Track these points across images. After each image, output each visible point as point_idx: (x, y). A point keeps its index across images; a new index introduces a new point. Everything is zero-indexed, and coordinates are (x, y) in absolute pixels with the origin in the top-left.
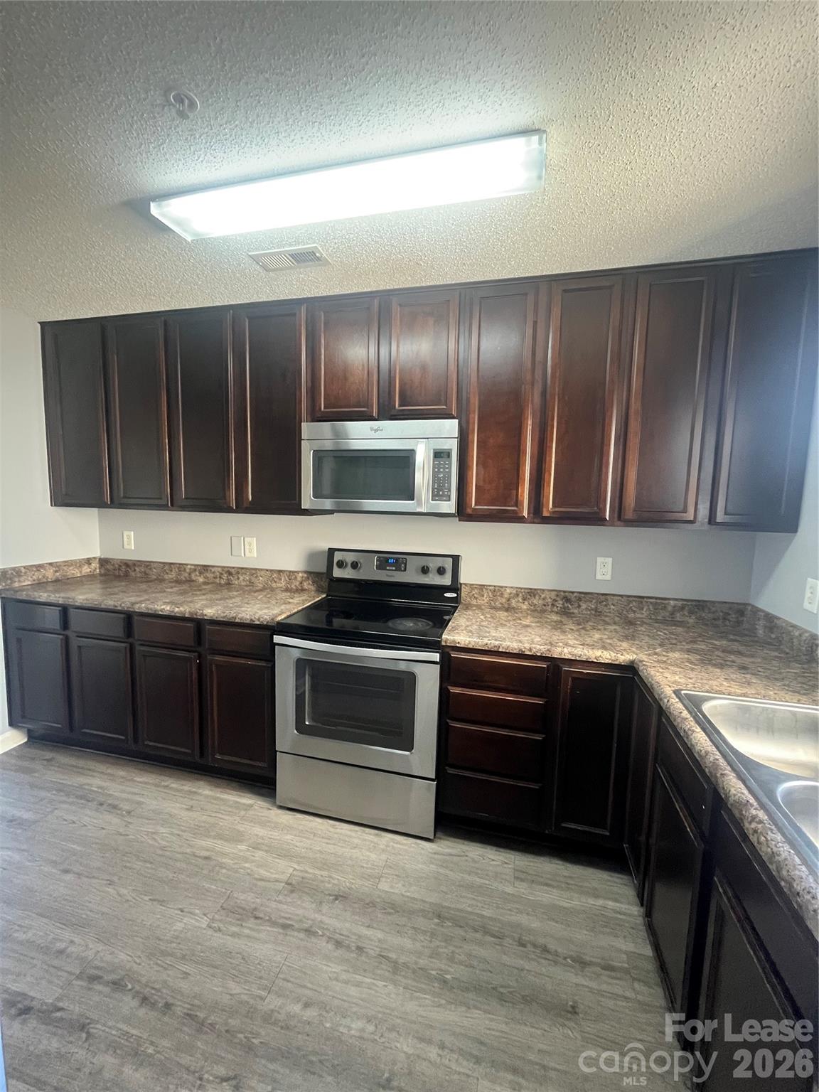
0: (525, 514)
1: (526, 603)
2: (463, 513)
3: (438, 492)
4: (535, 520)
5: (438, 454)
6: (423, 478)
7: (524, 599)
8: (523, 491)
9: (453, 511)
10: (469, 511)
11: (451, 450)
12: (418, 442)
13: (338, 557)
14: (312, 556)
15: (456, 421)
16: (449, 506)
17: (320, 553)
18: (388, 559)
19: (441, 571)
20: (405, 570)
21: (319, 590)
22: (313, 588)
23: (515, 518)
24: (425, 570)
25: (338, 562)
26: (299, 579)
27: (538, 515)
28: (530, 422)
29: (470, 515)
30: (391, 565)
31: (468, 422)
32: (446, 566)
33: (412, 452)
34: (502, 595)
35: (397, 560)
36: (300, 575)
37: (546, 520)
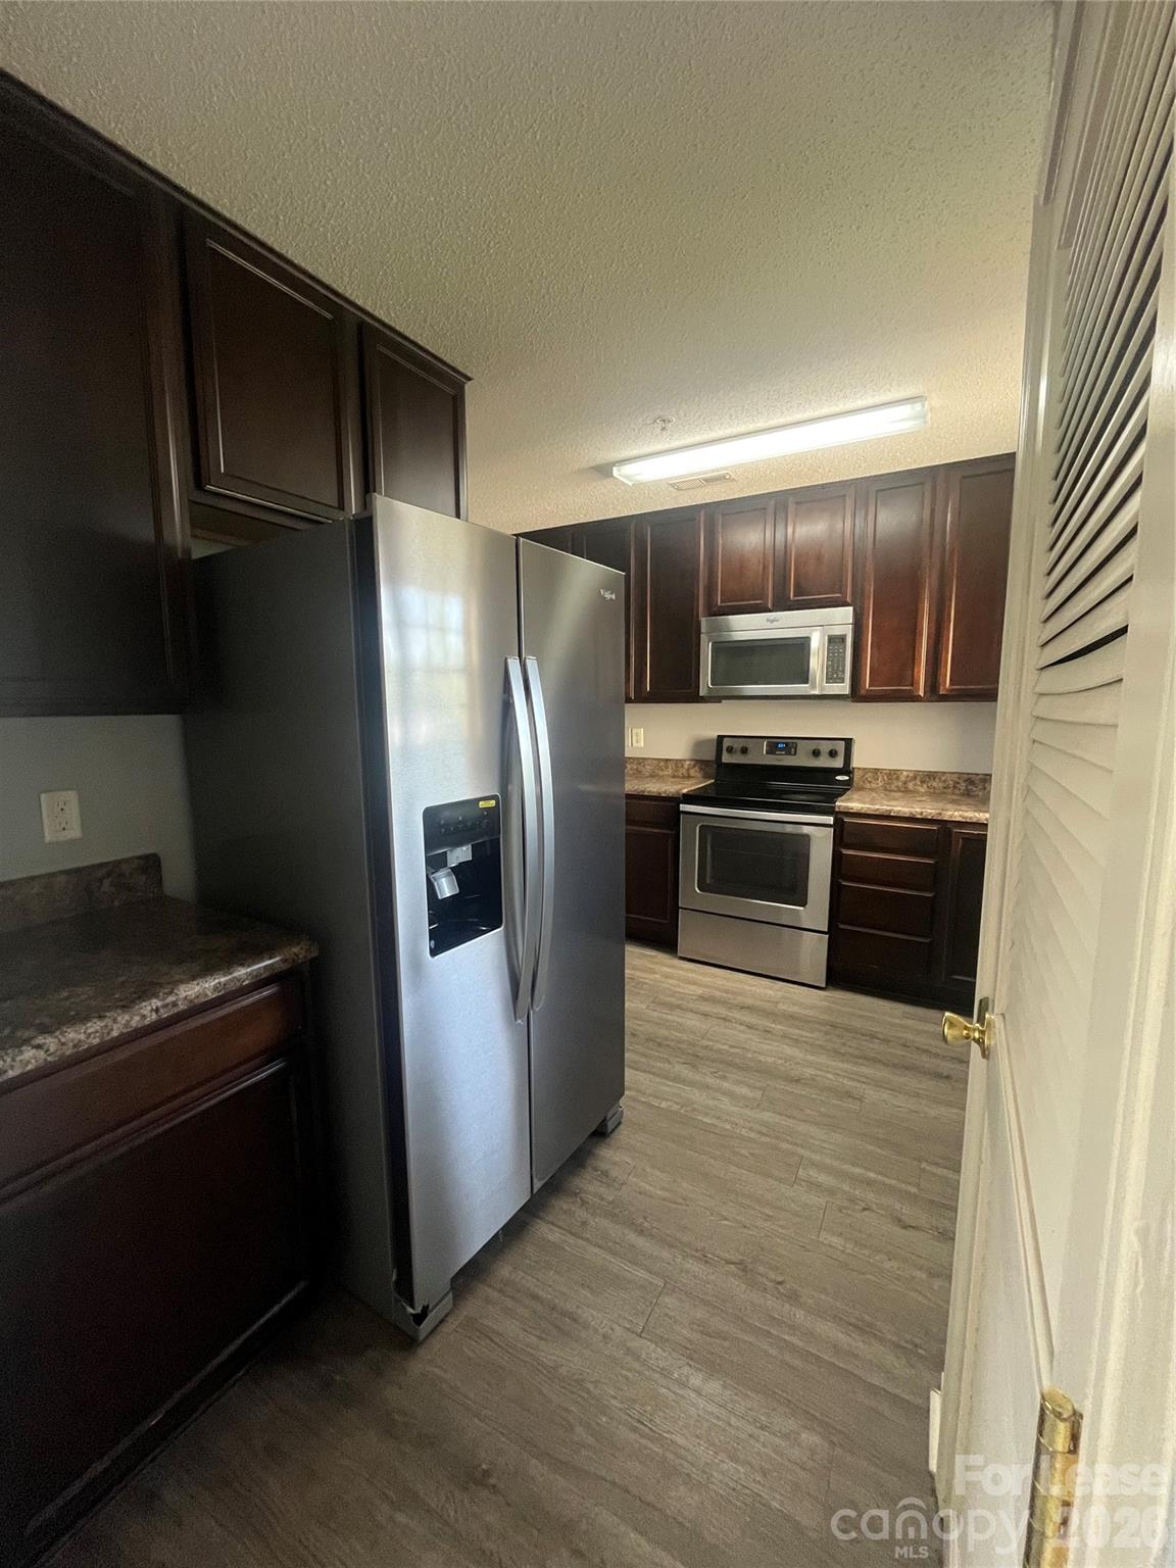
0: (921, 693)
1: (925, 786)
2: (857, 695)
3: (833, 676)
4: (934, 699)
5: (832, 640)
6: (817, 663)
7: (922, 782)
8: (919, 672)
9: (847, 691)
10: (863, 692)
11: (845, 635)
12: (812, 631)
13: (726, 743)
14: (699, 744)
15: (851, 608)
16: (844, 688)
17: (708, 741)
18: (778, 743)
19: (833, 754)
20: (795, 754)
21: (706, 776)
22: (699, 775)
23: (911, 698)
24: (816, 753)
25: (728, 748)
26: (686, 767)
27: (934, 694)
28: (926, 605)
29: (864, 697)
30: (782, 749)
31: (862, 608)
32: (838, 749)
33: (808, 639)
34: (898, 778)
35: (787, 744)
36: (688, 763)
37: (944, 698)
